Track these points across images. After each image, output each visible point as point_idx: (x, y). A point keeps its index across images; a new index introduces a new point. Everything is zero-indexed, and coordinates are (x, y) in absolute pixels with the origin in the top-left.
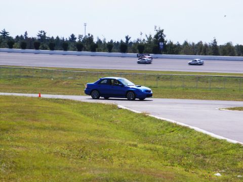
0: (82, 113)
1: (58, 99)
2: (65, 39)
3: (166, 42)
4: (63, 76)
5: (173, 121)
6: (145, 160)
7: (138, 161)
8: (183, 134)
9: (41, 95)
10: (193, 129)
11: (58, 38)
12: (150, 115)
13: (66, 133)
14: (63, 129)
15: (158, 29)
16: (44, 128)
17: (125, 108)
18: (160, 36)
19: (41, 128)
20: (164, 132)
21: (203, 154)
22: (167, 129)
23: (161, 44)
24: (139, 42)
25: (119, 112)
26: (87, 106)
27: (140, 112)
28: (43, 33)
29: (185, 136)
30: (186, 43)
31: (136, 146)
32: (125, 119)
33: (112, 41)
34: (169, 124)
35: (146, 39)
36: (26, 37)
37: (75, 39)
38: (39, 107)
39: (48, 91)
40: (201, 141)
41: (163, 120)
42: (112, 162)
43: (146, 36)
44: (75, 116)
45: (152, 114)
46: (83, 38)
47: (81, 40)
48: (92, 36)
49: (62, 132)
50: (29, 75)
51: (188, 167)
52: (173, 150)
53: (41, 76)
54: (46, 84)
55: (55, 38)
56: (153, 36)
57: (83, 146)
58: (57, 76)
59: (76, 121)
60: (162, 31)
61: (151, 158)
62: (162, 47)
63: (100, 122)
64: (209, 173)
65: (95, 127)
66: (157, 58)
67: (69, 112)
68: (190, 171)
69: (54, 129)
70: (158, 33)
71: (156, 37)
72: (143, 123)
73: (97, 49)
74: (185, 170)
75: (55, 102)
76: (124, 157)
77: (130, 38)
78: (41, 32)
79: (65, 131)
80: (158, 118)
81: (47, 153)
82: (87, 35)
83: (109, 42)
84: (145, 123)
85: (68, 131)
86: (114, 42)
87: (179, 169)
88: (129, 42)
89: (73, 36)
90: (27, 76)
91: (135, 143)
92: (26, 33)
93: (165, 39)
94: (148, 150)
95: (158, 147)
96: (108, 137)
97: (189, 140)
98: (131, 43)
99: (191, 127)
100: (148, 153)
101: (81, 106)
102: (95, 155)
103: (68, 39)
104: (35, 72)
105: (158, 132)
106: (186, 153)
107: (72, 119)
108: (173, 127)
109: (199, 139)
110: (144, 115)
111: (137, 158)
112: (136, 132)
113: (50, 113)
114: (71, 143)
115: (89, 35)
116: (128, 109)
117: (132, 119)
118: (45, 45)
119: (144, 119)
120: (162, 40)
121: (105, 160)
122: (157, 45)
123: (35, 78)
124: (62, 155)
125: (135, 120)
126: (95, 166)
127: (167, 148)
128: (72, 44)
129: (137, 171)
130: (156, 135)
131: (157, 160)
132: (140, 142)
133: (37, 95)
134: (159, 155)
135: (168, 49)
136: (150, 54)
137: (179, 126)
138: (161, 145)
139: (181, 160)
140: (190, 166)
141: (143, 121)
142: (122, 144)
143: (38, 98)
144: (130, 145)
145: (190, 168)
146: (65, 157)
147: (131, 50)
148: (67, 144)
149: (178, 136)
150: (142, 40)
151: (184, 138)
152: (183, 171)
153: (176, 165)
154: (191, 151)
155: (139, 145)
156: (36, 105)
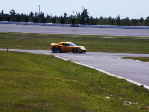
0: (32, 61)
1: (19, 52)
2: (27, 15)
3: (89, 17)
4: (24, 38)
5: (86, 66)
6: (64, 89)
7: (59, 90)
8: (92, 73)
9: (9, 50)
10: (98, 70)
11: (22, 14)
12: (73, 62)
13: (19, 73)
14: (17, 70)
15: (84, 9)
16: (5, 70)
17: (58, 57)
19: (3, 70)
20: (80, 72)
21: (101, 85)
22: (82, 70)
23: (86, 18)
24: (73, 17)
25: (55, 60)
26: (36, 56)
27: (67, 60)
28: (13, 11)
29: (93, 74)
30: (101, 18)
31: (60, 80)
32: (58, 64)
33: (56, 16)
34: (84, 67)
35: (77, 15)
36: (3, 14)
37: (33, 15)
38: (5, 57)
39: (14, 47)
40: (101, 77)
41: (80, 65)
42: (43, 90)
43: (77, 13)
44: (27, 62)
45: (75, 61)
46: (38, 14)
47: (37, 16)
48: (43, 13)
49: (16, 72)
50: (3, 37)
51: (90, 93)
52: (83, 83)
53: (11, 38)
54: (14, 43)
55: (20, 14)
56: (81, 14)
57: (27, 80)
58: (21, 38)
59: (27, 65)
60: (86, 10)
61: (68, 88)
62: (86, 20)
63: (41, 66)
64: (102, 97)
65: (38, 69)
66: (83, 27)
67: (24, 60)
68: (91, 95)
69: (12, 70)
70: (84, 12)
71: (83, 14)
72: (68, 67)
73: (46, 21)
74: (88, 95)
75: (17, 54)
76: (52, 87)
77: (67, 14)
78: (12, 10)
79: (18, 71)
80: (78, 63)
81: (4, 85)
82: (40, 12)
83: (54, 17)
84: (70, 66)
85: (21, 71)
86: (57, 17)
87: (84, 94)
88: (66, 17)
89: (32, 13)
90: (3, 38)
91: (60, 79)
92: (2, 11)
93: (88, 15)
94: (67, 83)
95: (74, 81)
96: (44, 75)
97: (94, 77)
98: (68, 17)
99: (97, 69)
100: (67, 85)
101: (32, 56)
102: (34, 86)
103: (29, 15)
104: (7, 35)
105: (77, 72)
106: (91, 85)
107: (24, 64)
108: (86, 69)
109: (100, 76)
110: (69, 62)
111: (59, 87)
112: (63, 72)
113: (11, 60)
114: (20, 79)
115: (41, 12)
116: (61, 58)
117: (62, 64)
118: (14, 19)
119: (69, 64)
120: (87, 16)
121: (39, 89)
122: (83, 19)
123: (7, 39)
124: (13, 86)
125: (64, 65)
126: (32, 92)
127: (80, 82)
128: (31, 18)
129: (57, 95)
130: (75, 74)
131: (71, 89)
132: (63, 78)
133: (6, 50)
134: (73, 86)
135: (90, 21)
136: (79, 25)
137: (90, 68)
138: (76, 80)
139: (86, 89)
140: (91, 92)
141: (69, 66)
142: (52, 79)
143: (6, 51)
144: (57, 80)
145: (91, 94)
146: (14, 87)
147: (67, 22)
148: (17, 79)
149: (89, 74)
150: (74, 16)
151: (92, 76)
152: (86, 96)
153: (82, 92)
154: (95, 84)
155: (62, 80)
156: (4, 56)
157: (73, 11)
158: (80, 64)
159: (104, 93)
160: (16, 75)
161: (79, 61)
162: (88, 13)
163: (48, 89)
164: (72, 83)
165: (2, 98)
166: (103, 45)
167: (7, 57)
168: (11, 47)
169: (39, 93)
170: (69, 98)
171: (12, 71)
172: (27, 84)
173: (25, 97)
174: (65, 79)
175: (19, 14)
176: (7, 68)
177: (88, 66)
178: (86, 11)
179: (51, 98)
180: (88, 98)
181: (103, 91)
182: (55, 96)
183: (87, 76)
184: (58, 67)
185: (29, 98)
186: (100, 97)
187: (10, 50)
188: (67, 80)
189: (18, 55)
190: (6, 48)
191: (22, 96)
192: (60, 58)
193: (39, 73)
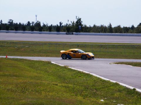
0: (30, 67)
1: (17, 59)
2: (24, 24)
3: (83, 25)
4: (22, 46)
5: (81, 71)
6: (61, 93)
7: (56, 94)
8: (86, 78)
9: (8, 56)
10: (92, 75)
11: (20, 23)
12: (68, 67)
13: (17, 78)
14: (16, 76)
15: (78, 18)
16: (5, 75)
17: (55, 63)
19: (3, 76)
20: (76, 77)
21: (96, 89)
22: (77, 75)
23: (80, 26)
24: (68, 26)
25: (51, 66)
26: (33, 62)
27: (63, 66)
28: (11, 21)
29: (87, 79)
30: (95, 26)
31: (57, 85)
32: (54, 69)
34: (79, 72)
35: (71, 24)
36: (2, 23)
37: (30, 24)
39: (12, 54)
40: (96, 82)
42: (41, 94)
43: (71, 22)
44: (25, 68)
45: (70, 67)
46: (35, 23)
47: (34, 25)
48: (40, 22)
49: (15, 78)
50: (2, 45)
51: (85, 97)
52: (78, 87)
53: (10, 46)
54: (12, 50)
55: (18, 24)
56: (75, 22)
57: (25, 85)
58: (19, 46)
59: (25, 71)
60: (80, 19)
61: (64, 92)
62: (80, 28)
63: (38, 72)
64: (97, 100)
65: (35, 74)
66: (77, 35)
67: (22, 66)
68: (86, 99)
70: (78, 20)
71: (77, 22)
72: (64, 72)
73: (42, 30)
74: (83, 98)
75: (15, 60)
76: (49, 91)
77: (62, 23)
78: (10, 20)
79: (17, 77)
80: (73, 69)
81: (3, 90)
83: (50, 26)
85: (19, 77)
86: (53, 25)
87: (80, 98)
89: (29, 22)
91: (57, 83)
92: (1, 21)
93: (82, 23)
94: (64, 87)
95: (70, 85)
96: (42, 80)
97: (89, 81)
98: (63, 26)
99: (91, 74)
100: (63, 89)
101: (30, 63)
102: (32, 90)
103: (26, 24)
104: (6, 43)
105: (72, 77)
106: (86, 88)
107: (22, 70)
108: (81, 74)
109: (95, 81)
110: (65, 67)
111: (56, 91)
112: (60, 77)
113: (10, 67)
114: (18, 84)
115: (38, 21)
116: (57, 64)
117: (59, 70)
118: (12, 28)
119: (65, 69)
120: (81, 24)
121: (37, 93)
122: (78, 27)
123: (6, 47)
126: (30, 96)
127: (75, 86)
128: (28, 27)
129: (53, 99)
130: (70, 78)
131: (68, 93)
132: (59, 83)
133: (5, 57)
134: (69, 90)
135: (84, 29)
136: (74, 33)
137: (84, 73)
138: (72, 84)
139: (82, 92)
140: (87, 96)
142: (49, 84)
143: (5, 58)
144: (53, 84)
145: (87, 97)
146: (13, 92)
147: (63, 30)
148: (16, 84)
150: (69, 24)
151: (86, 80)
152: (82, 99)
153: (78, 95)
154: (89, 88)
155: (59, 85)
156: (3, 62)
157: (68, 20)
158: (75, 69)
159: (98, 96)
160: (15, 81)
161: (74, 67)
162: (82, 22)
163: (46, 93)
164: (68, 87)
165: (2, 102)
166: (96, 51)
167: (6, 63)
168: (9, 54)
169: (37, 97)
170: (65, 101)
171: (11, 76)
172: (25, 89)
173: (24, 101)
174: (61, 83)
175: (17, 23)
176: (7, 74)
177: (83, 71)
179: (48, 102)
180: (83, 101)
181: (98, 94)
182: (52, 100)
183: (82, 80)
184: (55, 73)
185: (28, 101)
186: (94, 100)
188: (63, 85)
189: (16, 62)
190: (5, 55)
191: (21, 100)
193: (37, 78)
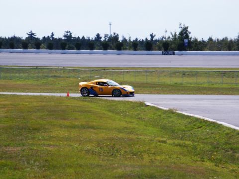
0: (110, 111)
2: (91, 38)
3: (191, 38)
4: (89, 75)
5: (201, 117)
6: (175, 156)
7: (167, 157)
8: (212, 129)
10: (221, 124)
11: (83, 37)
12: (177, 112)
14: (93, 127)
15: (182, 26)
16: (74, 127)
17: (151, 105)
18: (184, 33)
19: (71, 127)
20: (192, 128)
21: (232, 149)
22: (195, 125)
23: (186, 41)
24: (164, 40)
25: (146, 110)
26: (115, 104)
27: (168, 109)
28: (69, 34)
29: (213, 131)
30: (210, 39)
31: (165, 142)
32: (153, 115)
33: (137, 39)
34: (197, 119)
35: (171, 37)
36: (53, 38)
37: (101, 38)
38: (68, 106)
40: (229, 136)
41: (191, 116)
42: (143, 159)
43: (171, 33)
44: (105, 114)
45: (179, 111)
46: (108, 37)
47: (107, 39)
48: (118, 35)
49: (92, 130)
50: (56, 75)
51: (218, 162)
52: (202, 145)
53: (68, 76)
54: (73, 83)
55: (81, 38)
56: (178, 34)
57: (113, 143)
58: (84, 76)
59: (105, 119)
61: (180, 154)
62: (186, 44)
63: (128, 120)
65: (123, 124)
66: (182, 55)
68: (220, 166)
69: (83, 127)
70: (182, 31)
71: (181, 34)
72: (170, 120)
73: (122, 48)
74: (216, 165)
75: (83, 101)
76: (154, 154)
77: (155, 36)
78: (67, 32)
79: (94, 129)
80: (186, 114)
81: (79, 152)
82: (113, 34)
83: (134, 41)
85: (98, 129)
86: (139, 40)
87: (208, 164)
88: (154, 39)
89: (98, 35)
91: (164, 139)
92: (52, 34)
93: (190, 36)
94: (177, 146)
95: (187, 143)
96: (137, 134)
97: (217, 136)
98: (156, 41)
99: (219, 122)
100: (178, 149)
101: (109, 104)
102: (126, 152)
103: (94, 39)
104: (62, 71)
105: (186, 128)
106: (215, 148)
107: (101, 117)
108: (201, 122)
109: (227, 134)
110: (171, 112)
111: (167, 154)
112: (164, 128)
113: (79, 111)
114: (101, 141)
115: (115, 34)
116: (156, 106)
117: (160, 116)
118: (71, 45)
119: (172, 115)
120: (187, 37)
121: (135, 157)
122: (182, 42)
123: (62, 78)
124: (93, 153)
125: (162, 116)
126: (126, 162)
127: (196, 144)
128: (98, 43)
130: (184, 131)
131: (186, 156)
133: (65, 95)
134: (188, 151)
135: (193, 45)
136: (175, 51)
137: (207, 121)
138: (190, 140)
139: (211, 155)
141: (171, 118)
142: (151, 140)
143: (66, 97)
144: (159, 141)
145: (220, 163)
146: (96, 154)
147: (157, 48)
148: (98, 142)
149: (206, 131)
150: (167, 37)
151: (212, 133)
152: (213, 166)
153: (206, 160)
154: (220, 146)
155: (168, 142)
156: (64, 104)
157: (166, 30)
160: (94, 135)
161: (186, 111)
162: (190, 33)
164: (184, 146)
166: (216, 83)
170: (189, 170)
173: (119, 171)
175: (78, 37)
176: (76, 123)
178: (186, 29)
181: (238, 158)
183: (205, 133)
187: (71, 95)
188: (177, 142)
189: (86, 103)
190: (63, 92)
192: (154, 105)
193: (128, 131)
